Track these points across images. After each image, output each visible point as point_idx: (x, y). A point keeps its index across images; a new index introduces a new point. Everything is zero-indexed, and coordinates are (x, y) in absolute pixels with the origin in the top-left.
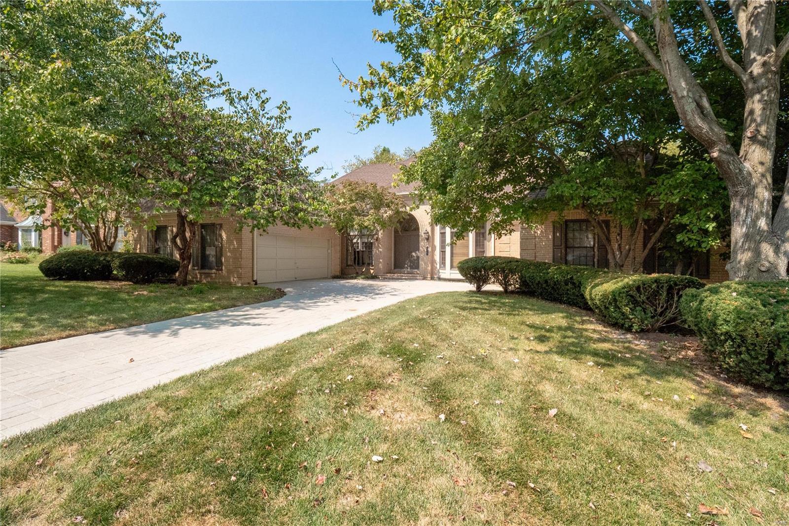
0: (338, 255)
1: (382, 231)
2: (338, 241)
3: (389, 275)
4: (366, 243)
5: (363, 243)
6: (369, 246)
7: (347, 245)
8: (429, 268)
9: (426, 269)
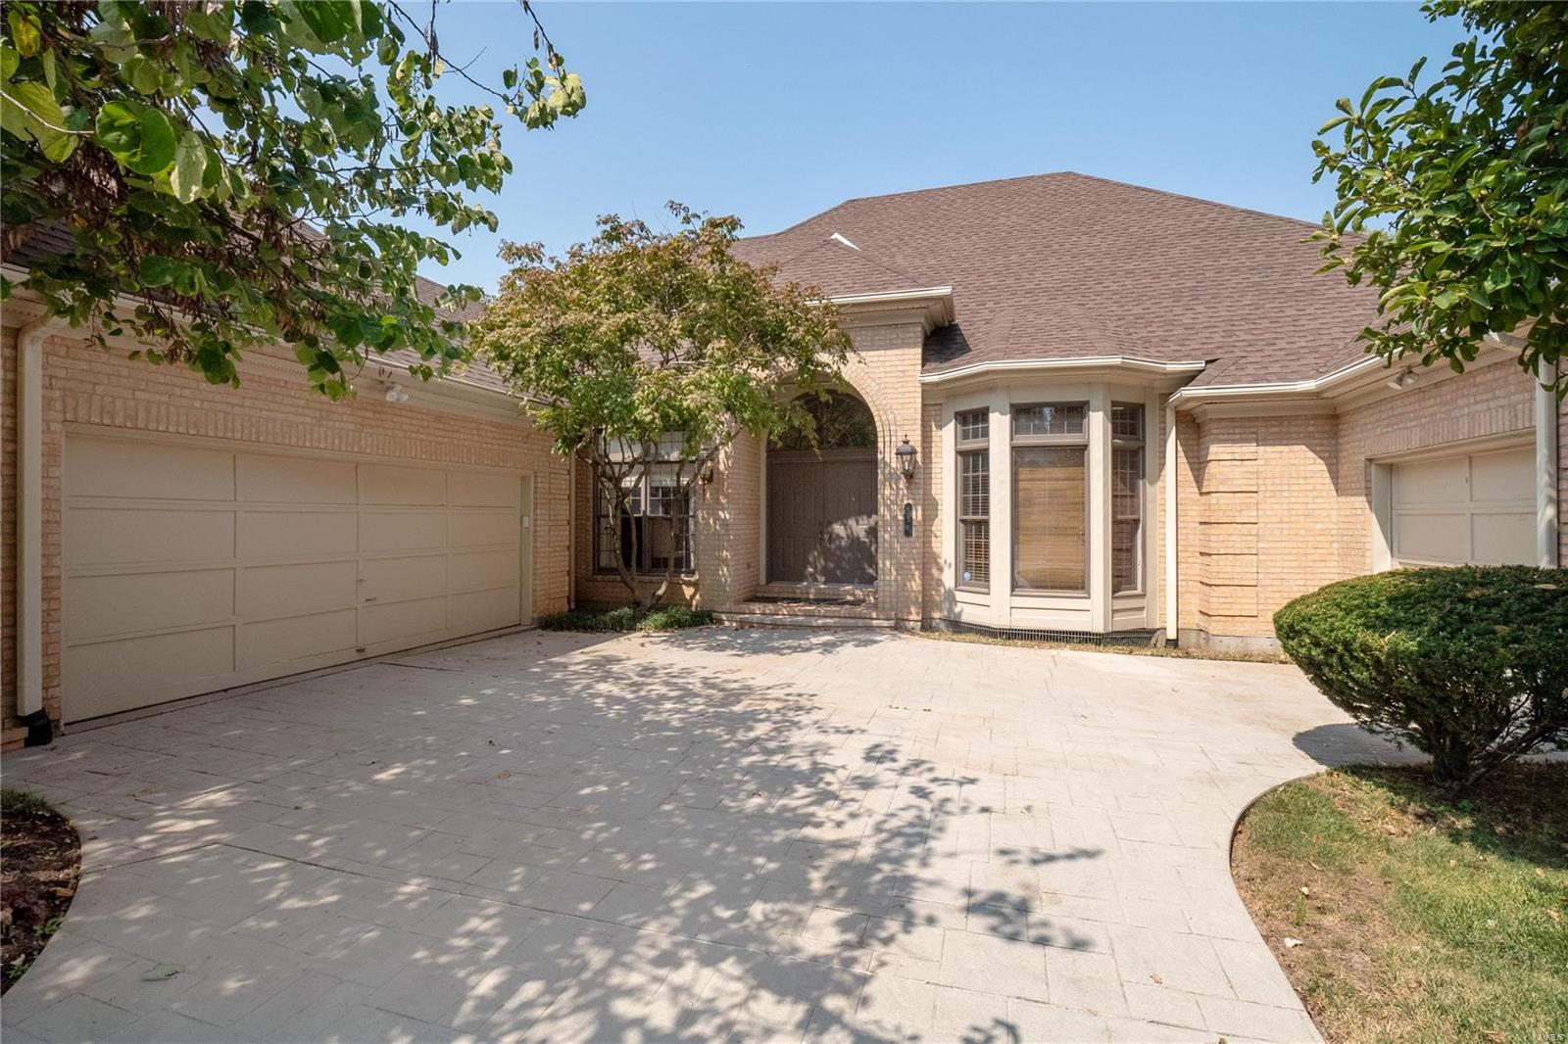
0: (564, 536)
1: (729, 448)
2: (564, 484)
3: (757, 608)
4: (666, 491)
5: (654, 491)
6: (676, 501)
7: (598, 497)
8: (916, 585)
9: (903, 587)
